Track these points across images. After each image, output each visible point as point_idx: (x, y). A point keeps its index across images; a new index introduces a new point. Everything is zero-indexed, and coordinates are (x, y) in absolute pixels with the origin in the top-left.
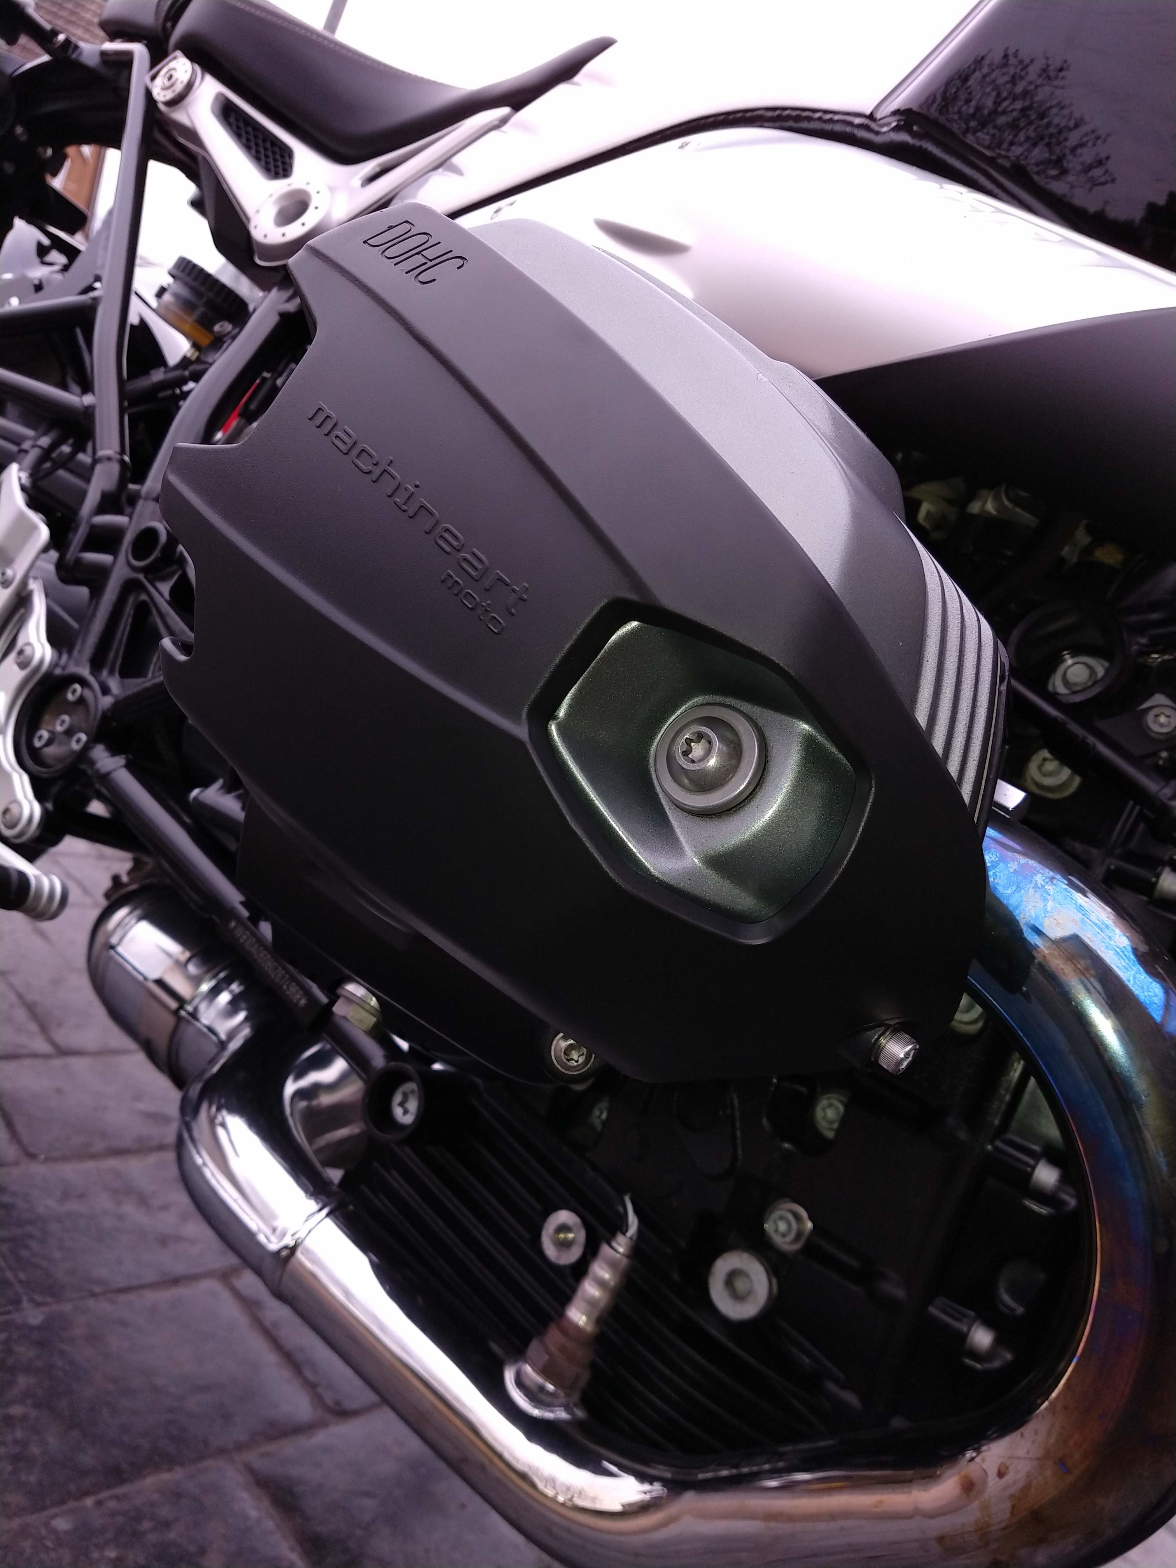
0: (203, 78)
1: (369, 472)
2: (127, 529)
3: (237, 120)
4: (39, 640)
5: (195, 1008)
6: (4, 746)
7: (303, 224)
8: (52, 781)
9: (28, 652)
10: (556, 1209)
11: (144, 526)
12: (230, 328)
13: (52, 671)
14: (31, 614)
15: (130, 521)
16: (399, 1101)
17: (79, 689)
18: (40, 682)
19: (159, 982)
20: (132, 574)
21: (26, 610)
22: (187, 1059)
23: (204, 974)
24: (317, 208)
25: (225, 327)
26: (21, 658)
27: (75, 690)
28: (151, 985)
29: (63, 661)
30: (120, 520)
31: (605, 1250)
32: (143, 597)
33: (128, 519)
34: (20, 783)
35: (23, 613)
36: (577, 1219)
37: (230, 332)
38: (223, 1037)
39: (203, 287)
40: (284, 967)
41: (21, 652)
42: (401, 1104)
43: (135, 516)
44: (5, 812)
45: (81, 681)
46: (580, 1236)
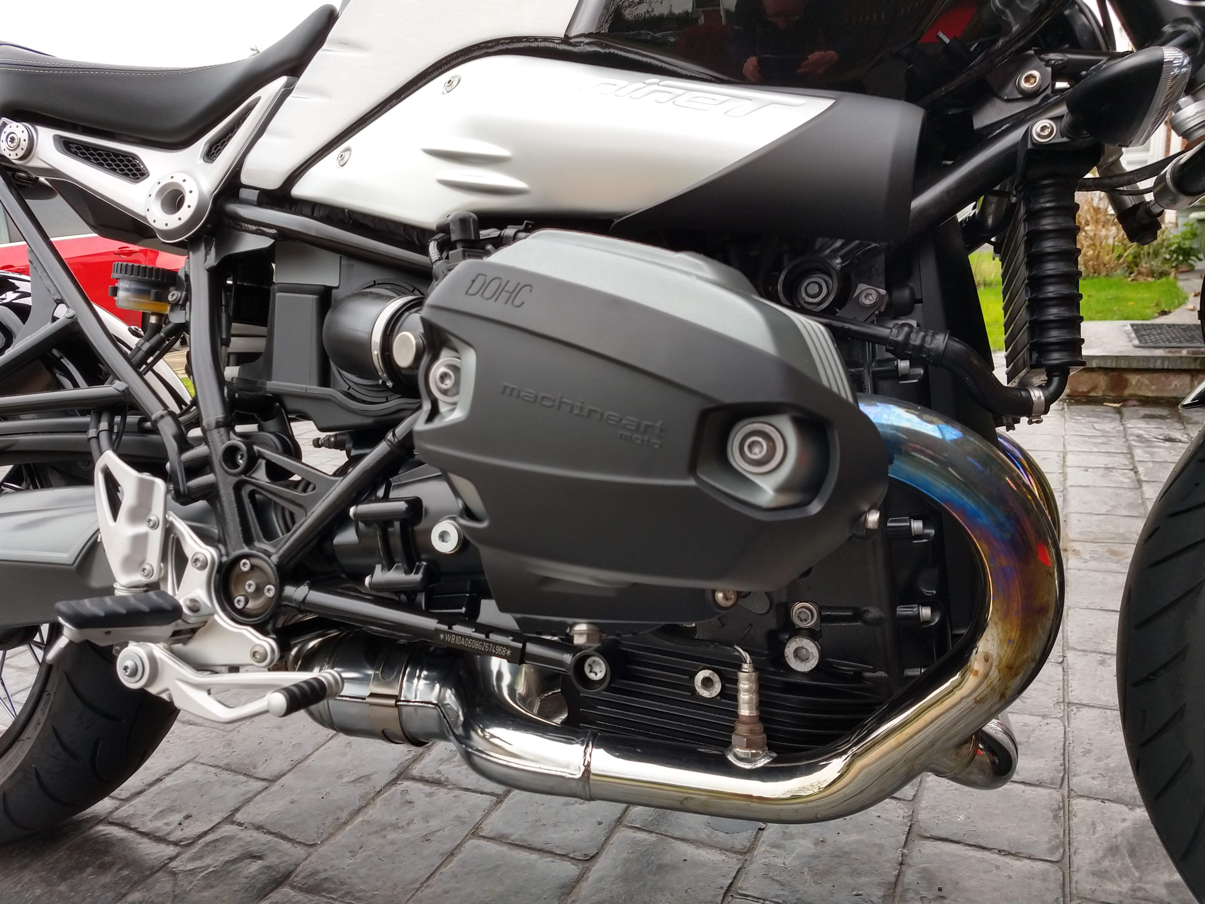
0: (36, 130)
1: (553, 406)
2: (211, 453)
3: (79, 149)
4: (201, 547)
5: (405, 697)
6: (221, 619)
7: (189, 207)
8: (266, 623)
9: (201, 558)
10: (696, 673)
11: (224, 446)
12: (179, 294)
13: (221, 561)
14: (183, 535)
15: (210, 448)
16: (589, 670)
17: (247, 562)
18: (218, 572)
19: (372, 695)
20: (235, 479)
21: (175, 534)
22: (414, 726)
23: (397, 676)
24: (191, 192)
25: (176, 295)
26: (199, 564)
27: (245, 564)
28: (369, 700)
29: (223, 551)
30: (201, 450)
31: (742, 675)
32: (252, 488)
33: (206, 447)
34: (249, 633)
35: (174, 537)
36: (710, 671)
37: (181, 297)
38: (435, 702)
39: (145, 276)
40: (486, 642)
41: (197, 560)
42: (591, 672)
43: (210, 444)
44: (254, 654)
45: (247, 556)
46: (716, 678)
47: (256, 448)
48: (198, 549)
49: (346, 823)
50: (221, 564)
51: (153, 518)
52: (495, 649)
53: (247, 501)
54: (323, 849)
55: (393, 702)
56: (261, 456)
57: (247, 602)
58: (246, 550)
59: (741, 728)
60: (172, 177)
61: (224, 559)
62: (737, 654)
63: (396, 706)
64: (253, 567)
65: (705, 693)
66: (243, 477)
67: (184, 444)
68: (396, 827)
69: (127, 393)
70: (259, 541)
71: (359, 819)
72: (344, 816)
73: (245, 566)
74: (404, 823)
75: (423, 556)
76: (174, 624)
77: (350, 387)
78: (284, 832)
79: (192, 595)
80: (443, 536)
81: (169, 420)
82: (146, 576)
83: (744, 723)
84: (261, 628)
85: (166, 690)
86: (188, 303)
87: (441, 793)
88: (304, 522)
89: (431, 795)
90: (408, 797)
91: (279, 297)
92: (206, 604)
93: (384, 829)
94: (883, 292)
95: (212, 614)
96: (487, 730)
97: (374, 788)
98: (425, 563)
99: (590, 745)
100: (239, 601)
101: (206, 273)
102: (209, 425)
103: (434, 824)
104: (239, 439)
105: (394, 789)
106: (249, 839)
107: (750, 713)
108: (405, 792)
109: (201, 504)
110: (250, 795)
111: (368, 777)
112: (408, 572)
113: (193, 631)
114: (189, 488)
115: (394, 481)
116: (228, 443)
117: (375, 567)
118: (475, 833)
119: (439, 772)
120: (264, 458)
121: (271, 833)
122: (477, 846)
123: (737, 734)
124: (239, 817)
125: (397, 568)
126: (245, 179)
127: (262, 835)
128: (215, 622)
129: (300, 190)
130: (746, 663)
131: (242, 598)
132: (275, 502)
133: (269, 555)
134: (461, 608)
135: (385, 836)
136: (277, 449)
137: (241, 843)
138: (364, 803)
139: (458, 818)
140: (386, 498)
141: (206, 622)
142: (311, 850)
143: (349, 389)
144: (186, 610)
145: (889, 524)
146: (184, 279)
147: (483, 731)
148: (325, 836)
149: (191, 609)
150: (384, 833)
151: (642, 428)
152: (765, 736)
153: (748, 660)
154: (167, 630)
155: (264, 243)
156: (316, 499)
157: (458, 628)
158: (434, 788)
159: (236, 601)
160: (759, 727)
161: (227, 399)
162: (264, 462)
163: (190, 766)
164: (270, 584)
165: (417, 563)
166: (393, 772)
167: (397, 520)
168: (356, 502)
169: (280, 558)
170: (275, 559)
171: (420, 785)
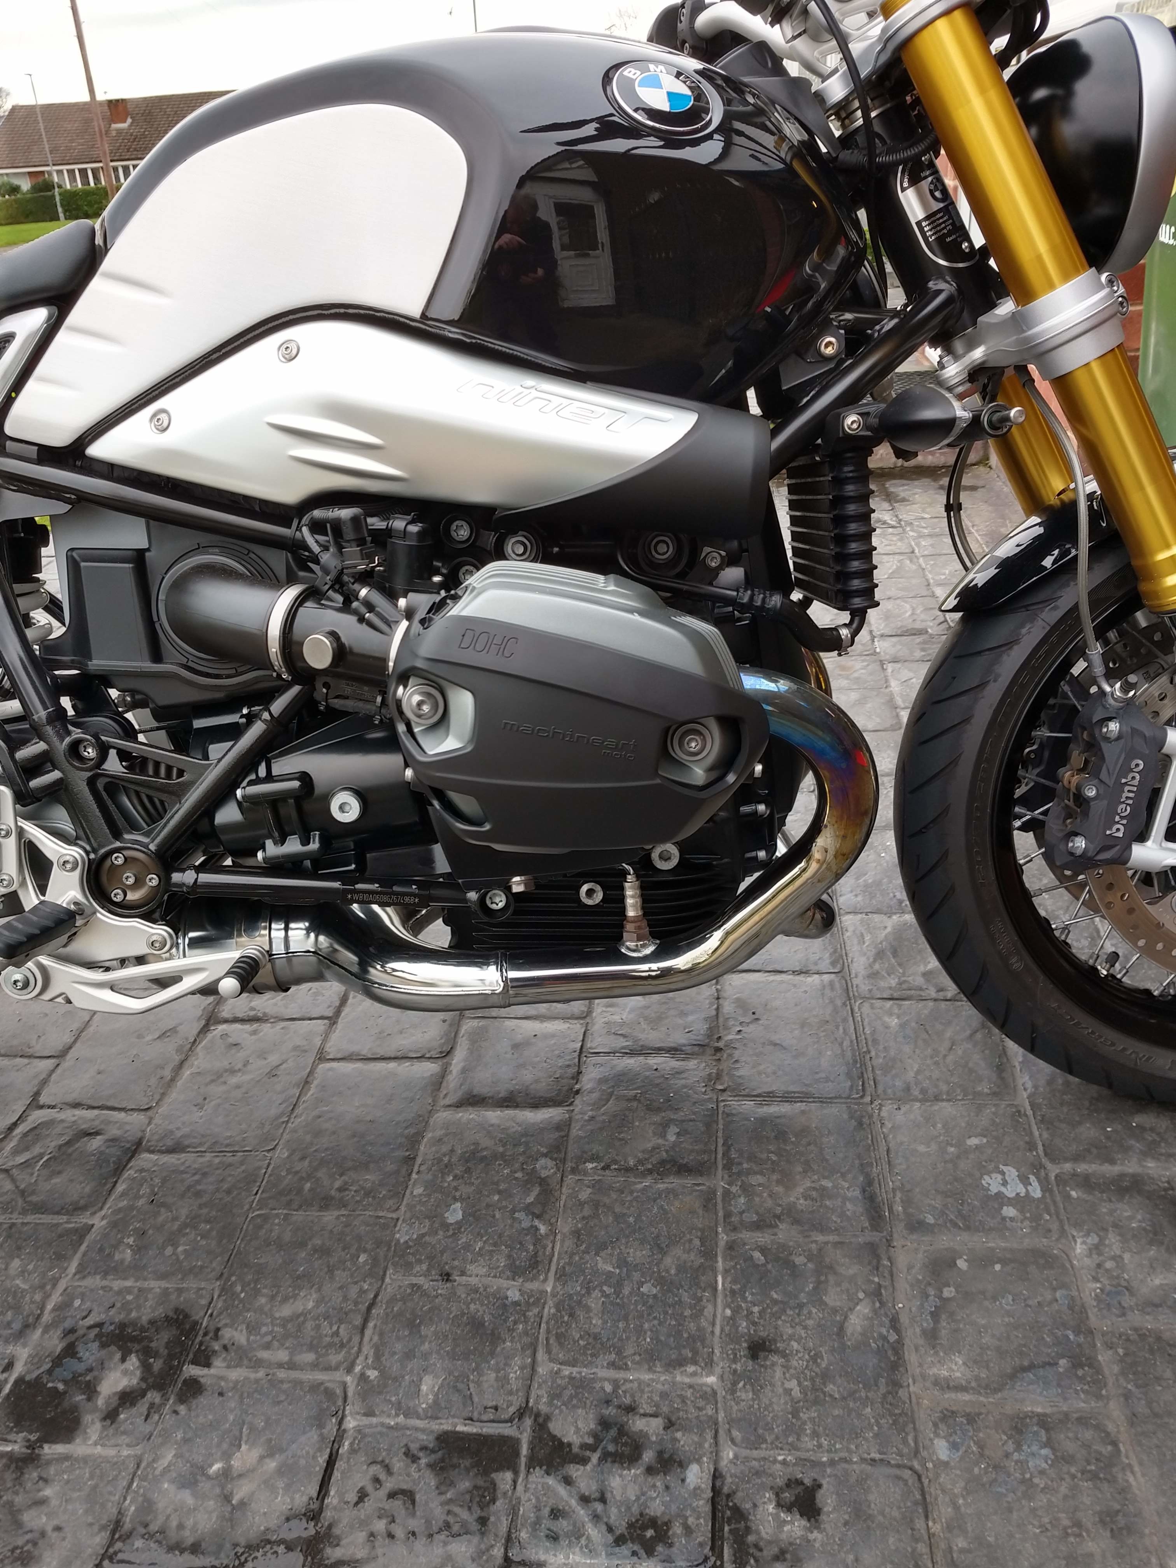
5: (277, 950)
6: (103, 916)
9: (71, 859)
10: (580, 887)
11: (65, 742)
13: (90, 859)
14: (37, 839)
15: (48, 744)
16: (490, 902)
17: (120, 855)
18: (90, 869)
20: (87, 774)
21: (30, 839)
22: (287, 975)
26: (69, 866)
31: (627, 885)
32: (106, 779)
33: (43, 744)
35: (29, 843)
36: (594, 884)
40: (393, 894)
41: (60, 862)
42: (492, 903)
44: (150, 942)
45: (118, 850)
46: (598, 888)
47: (104, 738)
48: (62, 851)
49: (173, 1080)
52: (403, 899)
53: (103, 794)
54: (163, 1110)
56: (112, 746)
57: (126, 894)
58: (116, 844)
59: (629, 927)
61: (93, 856)
62: (620, 868)
63: (269, 960)
64: (127, 859)
65: (589, 902)
66: (96, 770)
68: (232, 1072)
70: (127, 832)
71: (187, 1073)
72: (167, 1073)
73: (118, 859)
74: (239, 1066)
77: (190, 660)
78: (109, 1104)
79: (72, 897)
80: (343, 807)
83: (632, 922)
85: (61, 994)
87: (266, 1027)
89: (255, 1032)
90: (230, 1040)
91: (85, 567)
92: (85, 904)
93: (221, 1076)
94: (724, 553)
95: (92, 912)
96: (388, 966)
97: (187, 1039)
100: (116, 895)
102: (40, 720)
103: (273, 1059)
104: (81, 731)
105: (210, 1036)
106: (74, 1119)
107: (636, 914)
108: (224, 1036)
110: (44, 1076)
111: (173, 1030)
112: (303, 843)
116: (69, 737)
117: (267, 843)
118: (321, 1057)
119: (252, 1009)
120: (115, 747)
121: (94, 1108)
122: (330, 1069)
123: (627, 931)
124: (43, 1100)
125: (291, 841)
126: (11, 431)
127: (85, 1111)
128: (95, 920)
129: (99, 451)
130: (629, 874)
131: (120, 892)
133: (144, 845)
135: (225, 1083)
137: (66, 1125)
138: (183, 1057)
139: (296, 1048)
140: (269, 778)
142: (149, 1113)
143: (191, 664)
147: (383, 966)
148: (157, 1097)
150: (222, 1080)
152: (649, 928)
153: (631, 871)
154: (59, 941)
156: (192, 782)
157: (361, 885)
158: (255, 1026)
159: (113, 895)
160: (644, 923)
164: (151, 873)
166: (199, 1019)
167: (291, 798)
168: (240, 784)
169: (159, 845)
170: (152, 848)
171: (237, 1026)
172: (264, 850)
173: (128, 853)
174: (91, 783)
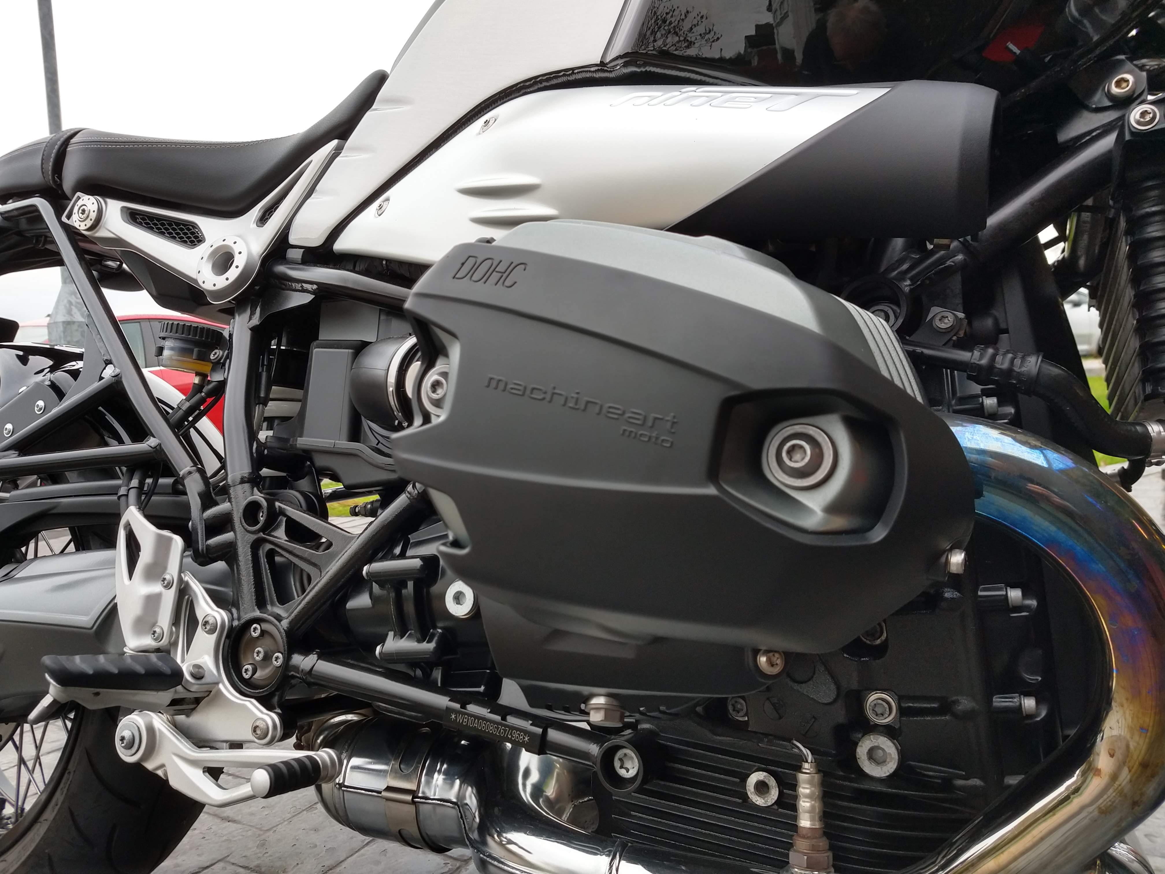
0: (106, 203)
1: (544, 399)
2: (232, 510)
3: (145, 219)
4: (213, 610)
5: (423, 793)
6: (226, 689)
7: (237, 267)
8: (271, 695)
9: (211, 620)
10: (748, 776)
11: (245, 503)
12: (221, 353)
13: (232, 625)
14: (196, 596)
15: (232, 505)
16: (619, 765)
17: (258, 626)
18: (228, 637)
19: (389, 789)
20: (254, 537)
21: (190, 596)
22: (433, 829)
23: (417, 768)
24: (240, 253)
25: (218, 354)
26: (208, 627)
27: (255, 629)
28: (385, 794)
29: (235, 615)
30: (223, 507)
31: (802, 777)
32: (268, 546)
33: (229, 504)
34: (253, 706)
35: (188, 599)
36: (765, 774)
37: (223, 356)
38: (454, 800)
39: (189, 335)
40: (502, 725)
41: (206, 623)
42: (621, 767)
43: (233, 500)
44: (255, 729)
45: (258, 620)
46: (772, 782)
47: (277, 504)
48: (209, 611)
50: (231, 628)
51: (168, 577)
52: (511, 734)
53: (263, 560)
55: (409, 798)
56: (282, 513)
57: (254, 671)
58: (257, 613)
59: (801, 844)
60: (224, 240)
61: (236, 623)
62: (796, 750)
63: (413, 802)
64: (263, 633)
65: (759, 801)
66: (261, 535)
67: (207, 501)
69: (159, 450)
70: (273, 604)
73: (255, 631)
75: (440, 624)
76: (173, 690)
77: (379, 442)
79: (198, 661)
80: (458, 598)
81: (197, 476)
82: (155, 640)
83: (804, 837)
84: (266, 702)
85: (162, 766)
86: (228, 360)
88: (317, 583)
91: (316, 352)
92: (212, 672)
94: (961, 315)
95: (217, 683)
96: (504, 835)
98: (440, 631)
99: (618, 856)
100: (247, 670)
101: (250, 331)
102: (233, 481)
104: (262, 495)
107: (811, 825)
109: (220, 565)
112: (419, 641)
113: (197, 701)
114: (207, 546)
115: (413, 538)
116: (251, 498)
117: (387, 635)
120: (285, 515)
123: (795, 851)
125: (410, 636)
126: (293, 239)
128: (219, 692)
129: (341, 245)
130: (807, 762)
131: (250, 667)
132: (295, 564)
133: (279, 618)
134: (480, 687)
136: (301, 507)
140: (402, 555)
141: (211, 691)
143: (377, 445)
144: (187, 676)
145: (980, 593)
146: (228, 338)
147: (499, 835)
149: (193, 675)
151: (650, 423)
152: (830, 854)
153: (810, 758)
154: (165, 697)
155: (305, 299)
156: (332, 558)
157: (472, 708)
159: (243, 670)
160: (824, 843)
161: (255, 455)
162: (285, 519)
163: (221, 865)
164: (279, 652)
165: (431, 630)
167: (410, 580)
168: (370, 561)
169: (290, 623)
170: (285, 623)
172: (383, 645)
173: (265, 626)
174: (255, 546)
